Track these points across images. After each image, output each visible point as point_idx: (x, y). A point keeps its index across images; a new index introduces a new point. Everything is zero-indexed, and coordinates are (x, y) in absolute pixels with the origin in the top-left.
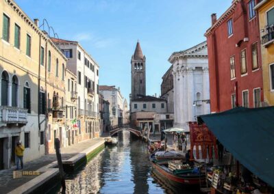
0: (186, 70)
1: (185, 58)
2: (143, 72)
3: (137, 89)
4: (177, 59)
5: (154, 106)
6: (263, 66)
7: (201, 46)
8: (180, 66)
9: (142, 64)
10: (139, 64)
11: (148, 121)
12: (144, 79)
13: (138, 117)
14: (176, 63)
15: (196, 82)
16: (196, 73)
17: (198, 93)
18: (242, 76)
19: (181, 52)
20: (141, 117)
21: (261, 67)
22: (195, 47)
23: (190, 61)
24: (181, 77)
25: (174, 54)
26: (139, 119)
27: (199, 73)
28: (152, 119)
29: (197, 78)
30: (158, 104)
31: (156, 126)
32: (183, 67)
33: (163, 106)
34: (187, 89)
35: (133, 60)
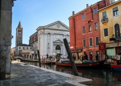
0: (44, 34)
1: (44, 29)
2: (22, 34)
3: (18, 41)
4: (41, 29)
5: (27, 48)
6: (100, 29)
7: (50, 25)
8: (42, 32)
9: (21, 31)
10: (20, 31)
11: (27, 54)
12: (22, 37)
13: (23, 52)
14: (40, 31)
15: (48, 39)
16: (48, 35)
17: (48, 43)
18: (89, 33)
19: (43, 27)
20: (24, 52)
21: (99, 30)
22: (48, 25)
23: (46, 30)
24: (42, 36)
25: (40, 27)
26: (23, 53)
27: (49, 35)
28: (29, 53)
29: (48, 37)
30: (29, 48)
31: (30, 56)
32: (43, 32)
33: (31, 48)
34: (44, 41)
35: (17, 29)
